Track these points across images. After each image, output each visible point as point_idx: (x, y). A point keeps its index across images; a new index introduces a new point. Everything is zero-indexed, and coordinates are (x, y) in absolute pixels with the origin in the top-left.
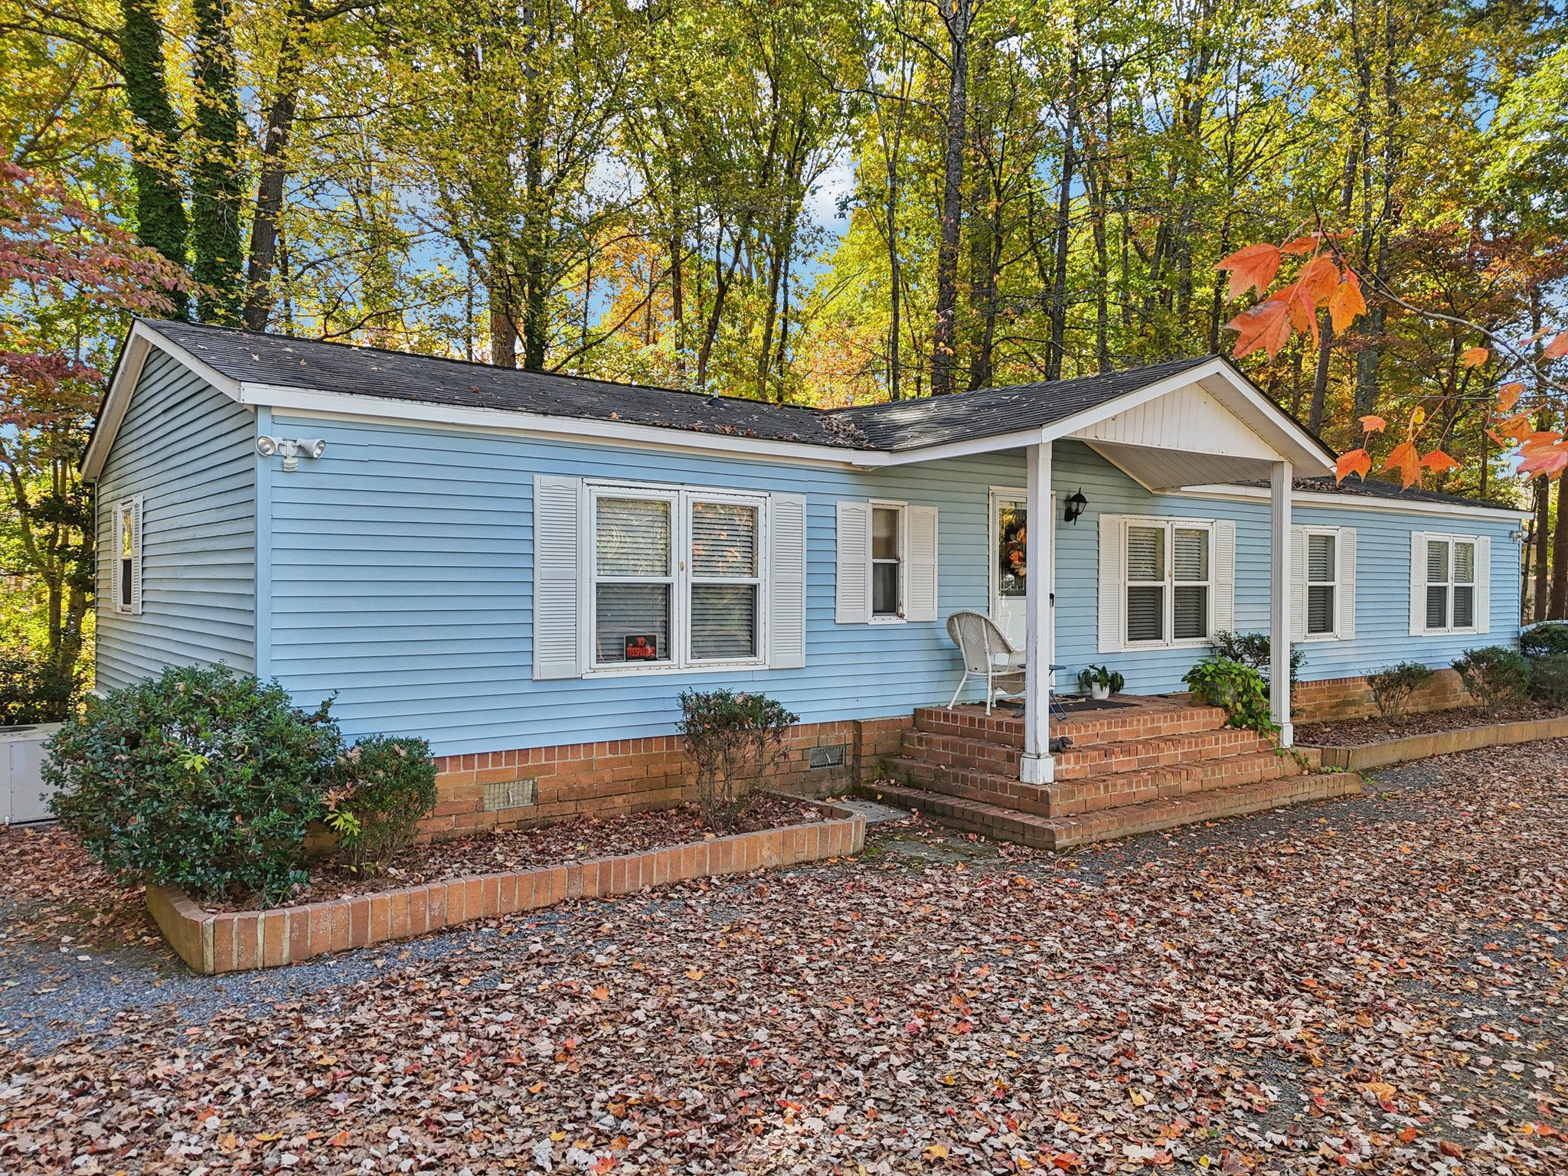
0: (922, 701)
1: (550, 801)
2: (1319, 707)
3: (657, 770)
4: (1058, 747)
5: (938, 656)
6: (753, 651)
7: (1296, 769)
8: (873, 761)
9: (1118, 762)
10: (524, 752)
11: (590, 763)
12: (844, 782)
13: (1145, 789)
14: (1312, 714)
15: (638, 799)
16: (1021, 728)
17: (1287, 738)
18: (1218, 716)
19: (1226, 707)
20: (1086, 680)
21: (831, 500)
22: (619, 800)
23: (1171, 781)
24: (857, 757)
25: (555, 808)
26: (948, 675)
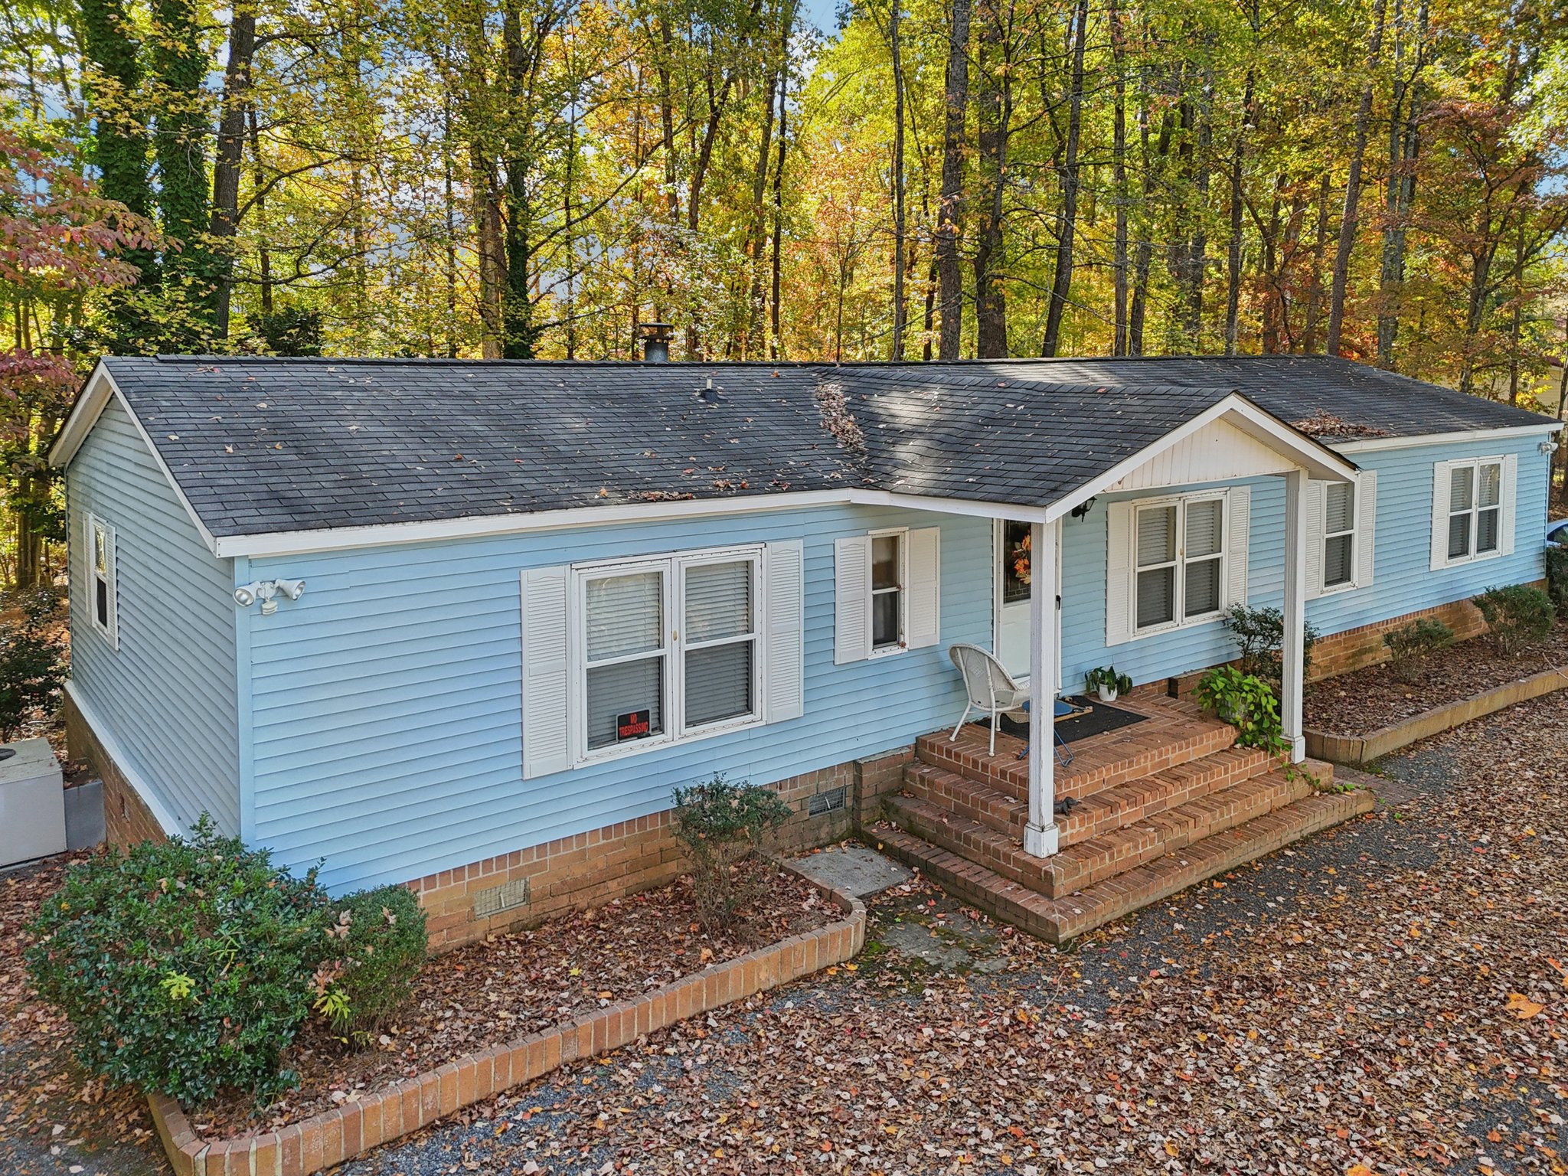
0: (922, 728)
1: (542, 897)
2: (1334, 661)
3: (652, 847)
4: (1064, 808)
5: (941, 679)
6: (749, 708)
7: (1307, 789)
8: (874, 802)
9: (1126, 815)
10: (515, 855)
11: (583, 853)
12: (844, 825)
13: (1150, 846)
14: (1328, 668)
15: (632, 880)
16: (1025, 781)
17: (1299, 755)
18: (1229, 734)
19: (1236, 725)
20: (1093, 680)
21: (829, 539)
22: (613, 885)
23: (1178, 833)
24: (857, 798)
25: (548, 904)
26: (952, 697)
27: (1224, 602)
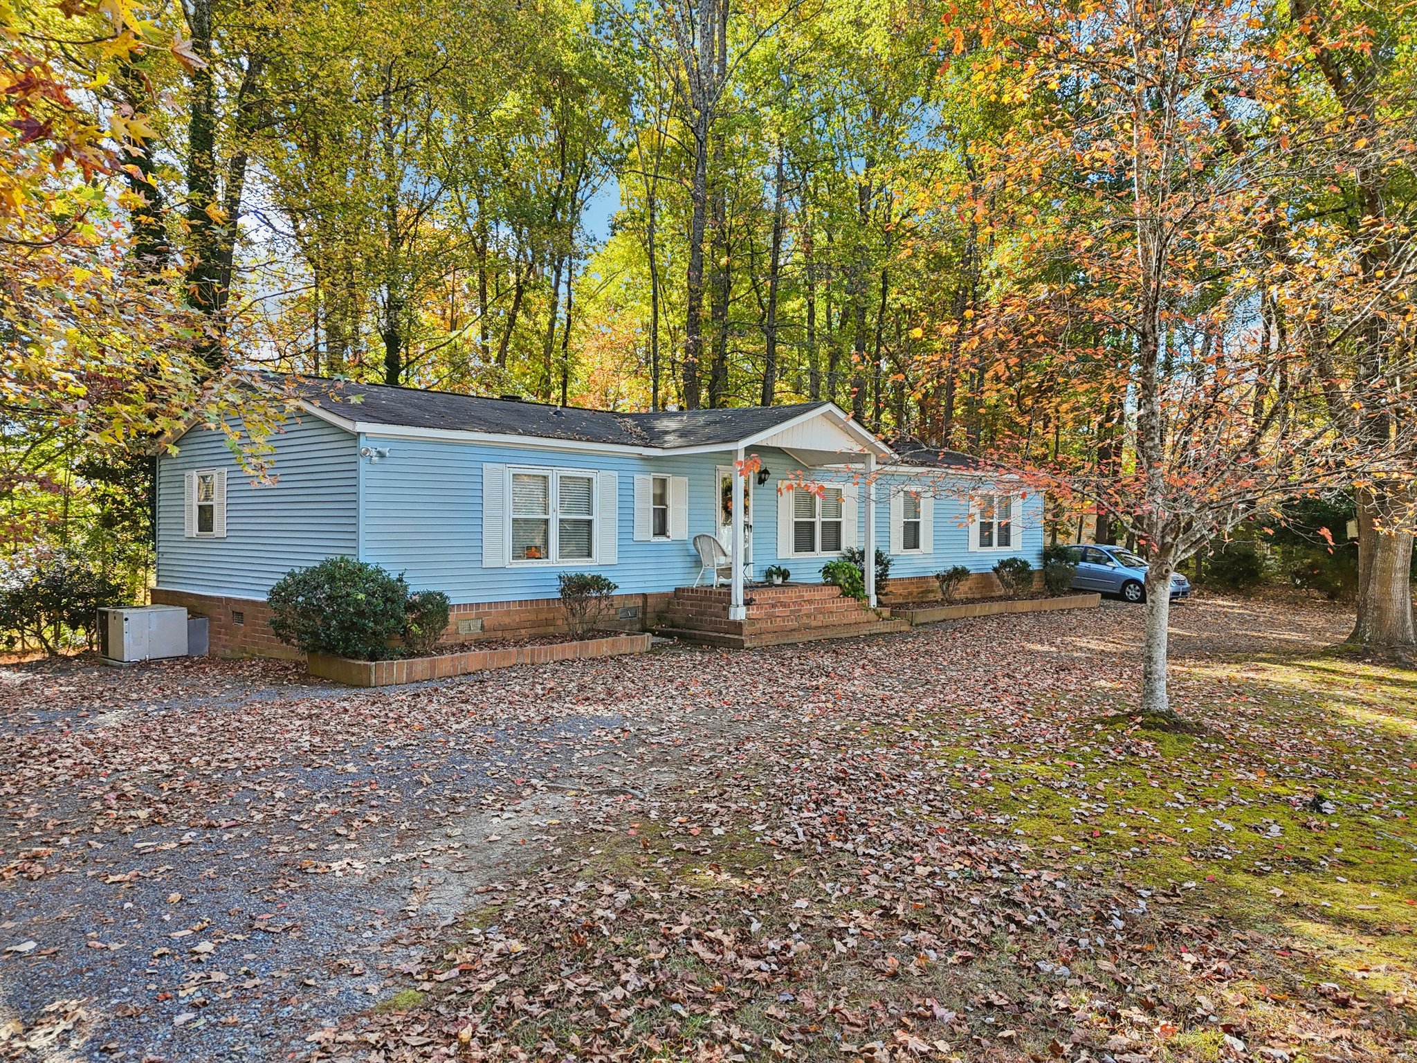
0: (679, 584)
1: (489, 631)
2: (910, 593)
3: (542, 616)
4: (748, 603)
5: (688, 559)
6: (589, 555)
7: (876, 618)
8: (653, 615)
9: (778, 611)
10: (478, 605)
11: (509, 612)
12: (638, 626)
13: (793, 624)
14: (906, 597)
15: (532, 631)
16: (730, 594)
17: (873, 601)
18: (836, 591)
19: (840, 585)
20: (769, 574)
21: (630, 474)
22: (523, 631)
23: (805, 620)
24: (644, 613)
25: (492, 634)
26: (694, 570)
27: (844, 546)
